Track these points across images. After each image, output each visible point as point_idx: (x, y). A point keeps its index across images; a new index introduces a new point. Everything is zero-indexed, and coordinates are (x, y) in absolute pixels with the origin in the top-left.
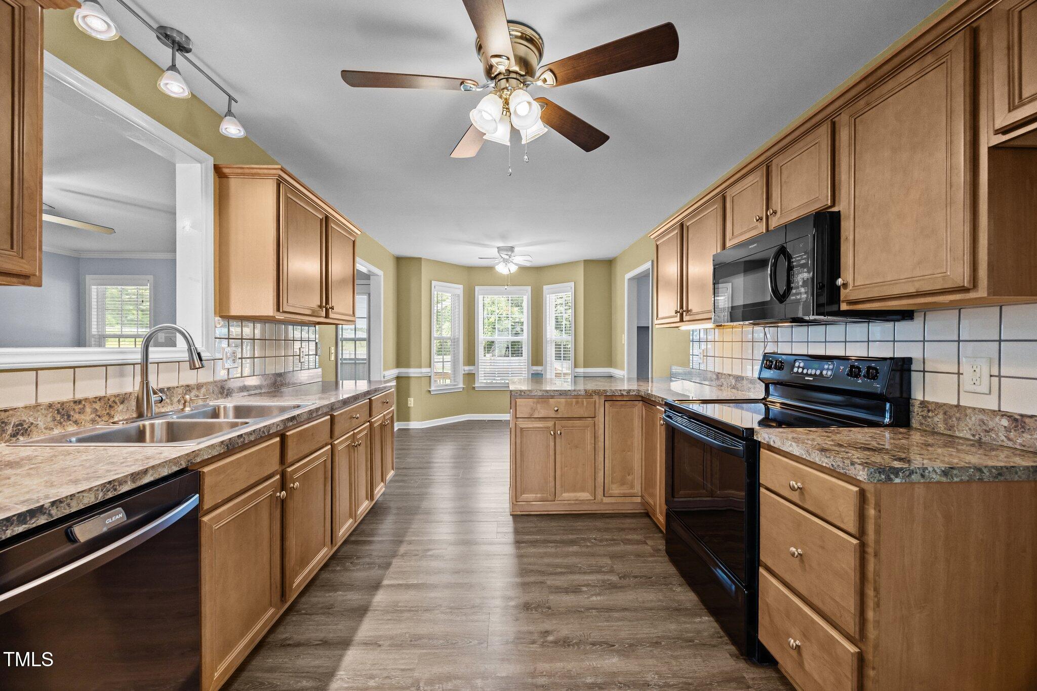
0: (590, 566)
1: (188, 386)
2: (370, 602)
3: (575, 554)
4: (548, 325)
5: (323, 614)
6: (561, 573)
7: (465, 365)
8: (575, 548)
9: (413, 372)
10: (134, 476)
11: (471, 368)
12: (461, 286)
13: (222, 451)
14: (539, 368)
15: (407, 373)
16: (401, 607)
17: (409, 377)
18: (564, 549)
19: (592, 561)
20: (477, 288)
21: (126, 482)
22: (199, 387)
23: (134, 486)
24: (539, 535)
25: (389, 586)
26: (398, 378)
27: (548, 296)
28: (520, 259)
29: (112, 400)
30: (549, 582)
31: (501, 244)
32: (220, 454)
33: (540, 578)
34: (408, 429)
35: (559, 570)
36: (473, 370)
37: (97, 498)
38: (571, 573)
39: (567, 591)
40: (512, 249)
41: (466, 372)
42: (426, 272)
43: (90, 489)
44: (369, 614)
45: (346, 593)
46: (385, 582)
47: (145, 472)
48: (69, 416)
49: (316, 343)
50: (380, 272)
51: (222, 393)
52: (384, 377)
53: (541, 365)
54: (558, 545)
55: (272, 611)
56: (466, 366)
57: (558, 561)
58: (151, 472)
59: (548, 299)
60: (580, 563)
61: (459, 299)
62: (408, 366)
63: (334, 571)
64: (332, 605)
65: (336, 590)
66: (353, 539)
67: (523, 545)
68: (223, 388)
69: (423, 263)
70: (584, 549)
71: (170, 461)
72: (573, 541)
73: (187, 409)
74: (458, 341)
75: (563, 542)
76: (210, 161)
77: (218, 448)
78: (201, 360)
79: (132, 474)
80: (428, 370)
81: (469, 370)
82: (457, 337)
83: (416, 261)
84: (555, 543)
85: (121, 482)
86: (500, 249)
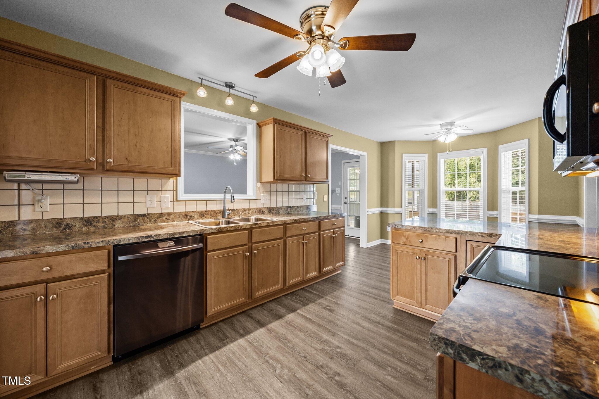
0: (411, 359)
1: (245, 209)
2: (285, 316)
3: (409, 348)
4: (503, 177)
5: (268, 312)
6: (386, 353)
7: (429, 207)
8: (414, 345)
9: (390, 210)
10: (180, 233)
11: (435, 210)
12: (426, 155)
13: (216, 231)
14: (494, 213)
15: (387, 211)
16: (293, 324)
17: (388, 213)
18: (404, 341)
19: (417, 358)
20: (439, 155)
21: (177, 234)
22: (249, 209)
23: (180, 236)
24: (397, 325)
25: (299, 313)
26: (382, 214)
27: (503, 154)
28: (459, 130)
29: (217, 211)
30: (371, 352)
31: (441, 122)
32: (215, 232)
33: (368, 347)
34: (387, 244)
35: (386, 350)
36: (435, 211)
37: (167, 237)
38: (392, 356)
39: (376, 363)
40: (452, 123)
41: (431, 212)
42: (398, 149)
43: (165, 234)
44: (280, 320)
45: (282, 308)
46: (298, 311)
47: (184, 232)
48: (204, 215)
49: (314, 193)
50: (365, 154)
51: (259, 213)
52: (368, 212)
53: (497, 210)
54: (404, 337)
55: (243, 299)
56: (431, 208)
57: (391, 345)
58: (186, 233)
59: (503, 156)
60: (405, 354)
61: (424, 164)
62: (387, 206)
63: (287, 298)
64: (274, 310)
65: (280, 305)
66: (306, 288)
67: (380, 326)
68: (260, 211)
69: (396, 144)
70: (420, 349)
71: (193, 231)
72: (417, 340)
73: (241, 217)
74: (424, 192)
75: (410, 338)
76: (255, 122)
77: (214, 230)
78: (234, 199)
79: (179, 232)
80: (400, 209)
81: (433, 211)
82: (423, 188)
83: (392, 143)
84: (403, 334)
85: (176, 234)
86: (442, 125)
